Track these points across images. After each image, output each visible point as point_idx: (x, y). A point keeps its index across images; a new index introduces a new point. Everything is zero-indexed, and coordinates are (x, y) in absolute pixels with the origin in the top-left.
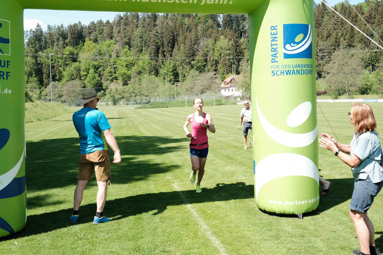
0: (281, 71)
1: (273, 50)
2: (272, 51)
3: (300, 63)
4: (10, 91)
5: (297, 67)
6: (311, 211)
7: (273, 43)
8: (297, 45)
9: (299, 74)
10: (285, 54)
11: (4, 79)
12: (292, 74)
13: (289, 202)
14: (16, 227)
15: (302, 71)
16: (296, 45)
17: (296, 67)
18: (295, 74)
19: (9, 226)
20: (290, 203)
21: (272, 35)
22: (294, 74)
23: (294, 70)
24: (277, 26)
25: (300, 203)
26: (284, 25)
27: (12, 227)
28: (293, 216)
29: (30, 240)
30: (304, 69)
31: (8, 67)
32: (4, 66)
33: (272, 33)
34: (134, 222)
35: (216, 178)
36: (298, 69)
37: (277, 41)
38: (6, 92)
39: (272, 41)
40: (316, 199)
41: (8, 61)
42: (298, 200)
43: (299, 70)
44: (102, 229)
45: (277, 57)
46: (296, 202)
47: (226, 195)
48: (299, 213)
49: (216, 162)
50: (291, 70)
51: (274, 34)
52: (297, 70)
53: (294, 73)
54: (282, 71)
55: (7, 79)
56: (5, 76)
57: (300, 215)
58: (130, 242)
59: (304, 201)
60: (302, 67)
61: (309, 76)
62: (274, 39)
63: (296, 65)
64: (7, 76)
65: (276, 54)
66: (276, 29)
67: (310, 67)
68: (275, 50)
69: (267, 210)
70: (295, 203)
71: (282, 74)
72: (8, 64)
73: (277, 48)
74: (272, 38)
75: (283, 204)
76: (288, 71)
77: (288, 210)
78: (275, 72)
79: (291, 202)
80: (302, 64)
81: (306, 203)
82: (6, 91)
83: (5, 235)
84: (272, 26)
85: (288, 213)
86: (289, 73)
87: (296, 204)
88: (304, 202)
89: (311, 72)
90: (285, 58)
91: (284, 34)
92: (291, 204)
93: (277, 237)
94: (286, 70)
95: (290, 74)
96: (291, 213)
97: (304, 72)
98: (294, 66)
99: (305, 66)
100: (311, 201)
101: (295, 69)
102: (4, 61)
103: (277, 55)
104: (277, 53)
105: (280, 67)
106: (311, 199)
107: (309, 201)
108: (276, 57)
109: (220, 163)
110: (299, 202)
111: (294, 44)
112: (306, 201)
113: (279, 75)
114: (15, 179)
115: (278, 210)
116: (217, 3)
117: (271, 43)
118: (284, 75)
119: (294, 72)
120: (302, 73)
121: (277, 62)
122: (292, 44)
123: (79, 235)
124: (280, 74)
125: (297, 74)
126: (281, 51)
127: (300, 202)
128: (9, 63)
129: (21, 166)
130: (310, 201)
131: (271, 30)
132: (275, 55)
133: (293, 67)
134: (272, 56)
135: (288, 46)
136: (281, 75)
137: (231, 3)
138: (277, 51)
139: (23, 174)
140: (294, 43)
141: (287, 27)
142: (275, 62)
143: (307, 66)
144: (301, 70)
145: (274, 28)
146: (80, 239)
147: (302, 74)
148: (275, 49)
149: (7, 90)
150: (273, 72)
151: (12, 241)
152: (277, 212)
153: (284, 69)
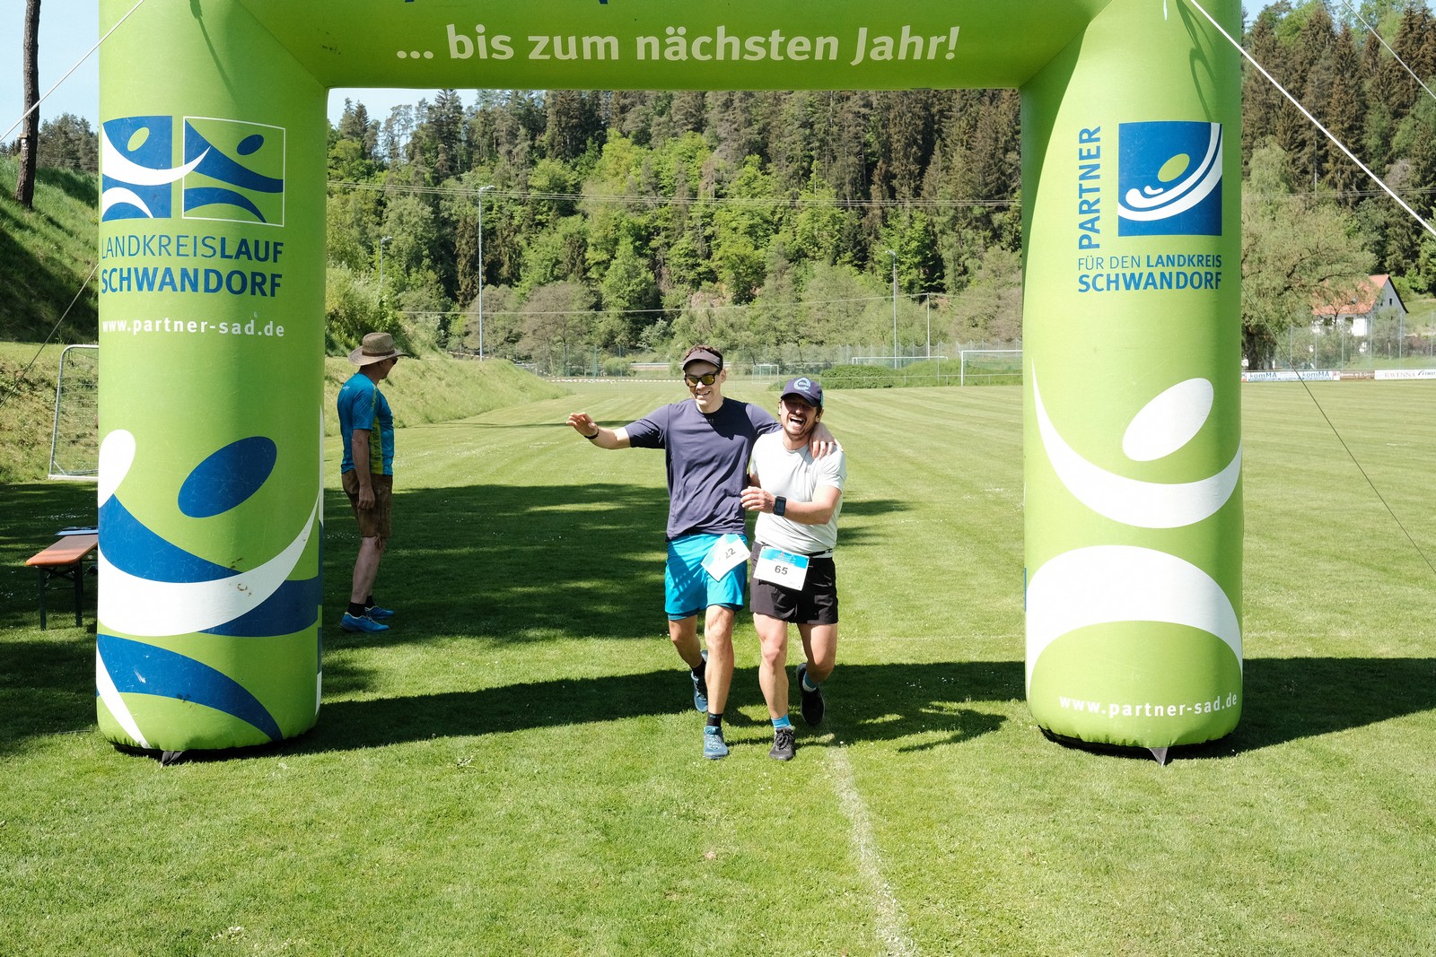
0: (1108, 275)
1: (1085, 207)
2: (1081, 212)
3: (1174, 252)
4: (280, 330)
5: (1162, 263)
6: (1202, 740)
7: (1087, 184)
8: (1165, 191)
9: (1170, 287)
10: (1121, 219)
11: (264, 294)
12: (1145, 288)
13: (1124, 706)
14: (287, 722)
15: (1182, 277)
16: (1161, 190)
17: (1158, 263)
18: (1156, 288)
19: (267, 716)
20: (1127, 711)
21: (1082, 158)
22: (1150, 287)
23: (1151, 275)
24: (1098, 130)
25: (1159, 710)
26: (1122, 126)
27: (278, 720)
28: (1136, 752)
29: (322, 762)
30: (1189, 270)
31: (275, 260)
32: (266, 259)
33: (1085, 154)
34: (630, 738)
35: (950, 630)
36: (1167, 271)
37: (1098, 177)
38: (269, 332)
39: (1082, 177)
40: (1223, 702)
41: (276, 244)
42: (1153, 704)
43: (1171, 273)
44: (529, 750)
45: (1097, 231)
46: (1148, 707)
47: (955, 683)
48: (1158, 746)
49: (973, 582)
50: (1141, 275)
51: (1089, 156)
52: (1163, 275)
53: (1151, 284)
54: (1113, 278)
55: (273, 294)
56: (267, 287)
57: (1160, 750)
58: (599, 789)
59: (1174, 707)
60: (1179, 265)
61: (1205, 293)
62: (1089, 172)
63: (1160, 257)
64: (274, 285)
65: (1093, 221)
66: (1098, 140)
67: (1209, 263)
68: (1093, 208)
69: (1055, 730)
70: (1143, 711)
71: (1113, 286)
72: (276, 252)
73: (1097, 201)
74: (1081, 168)
75: (1104, 712)
76: (1132, 276)
77: (1121, 732)
78: (1089, 281)
79: (1129, 707)
80: (1179, 256)
81: (1181, 714)
82: (268, 329)
83: (257, 742)
84: (1085, 131)
85: (1119, 742)
86: (1135, 283)
87: (1148, 714)
88: (1175, 710)
89: (1213, 282)
90: (1121, 234)
91: (1120, 154)
92: (1130, 714)
93: (1050, 807)
94: (1124, 275)
95: (1137, 287)
96: (1129, 743)
97: (1189, 281)
98: (1153, 262)
99: (1191, 260)
100: (1200, 709)
101: (1157, 272)
102: (267, 243)
103: (1097, 225)
104: (1097, 218)
105: (1106, 264)
106: (1203, 702)
107: (1193, 707)
108: (1093, 229)
109: (988, 586)
110: (1157, 708)
111: (1154, 188)
112: (1181, 707)
113: (1102, 289)
114: (286, 584)
115: (1086, 732)
116: (904, 58)
117: (1081, 185)
118: (1117, 288)
119: (1150, 281)
120: (1182, 284)
121: (1097, 246)
122: (1148, 190)
123: (459, 760)
124: (1105, 288)
125: (1162, 287)
126: (1111, 212)
127: (1162, 708)
128: (279, 248)
129: (306, 547)
130: (1196, 708)
131: (1082, 141)
132: (1089, 225)
133: (1148, 262)
134: (1082, 226)
135: (1134, 196)
136: (1108, 289)
137: (950, 56)
138: (1098, 211)
139: (312, 572)
140: (1156, 184)
141: (1129, 133)
142: (1090, 246)
143: (1199, 261)
144: (1178, 274)
145: (1089, 135)
146: (461, 769)
147: (1178, 287)
148: (1090, 205)
149: (271, 326)
150: (1084, 279)
151: (273, 760)
152: (1084, 738)
153: (1120, 271)
